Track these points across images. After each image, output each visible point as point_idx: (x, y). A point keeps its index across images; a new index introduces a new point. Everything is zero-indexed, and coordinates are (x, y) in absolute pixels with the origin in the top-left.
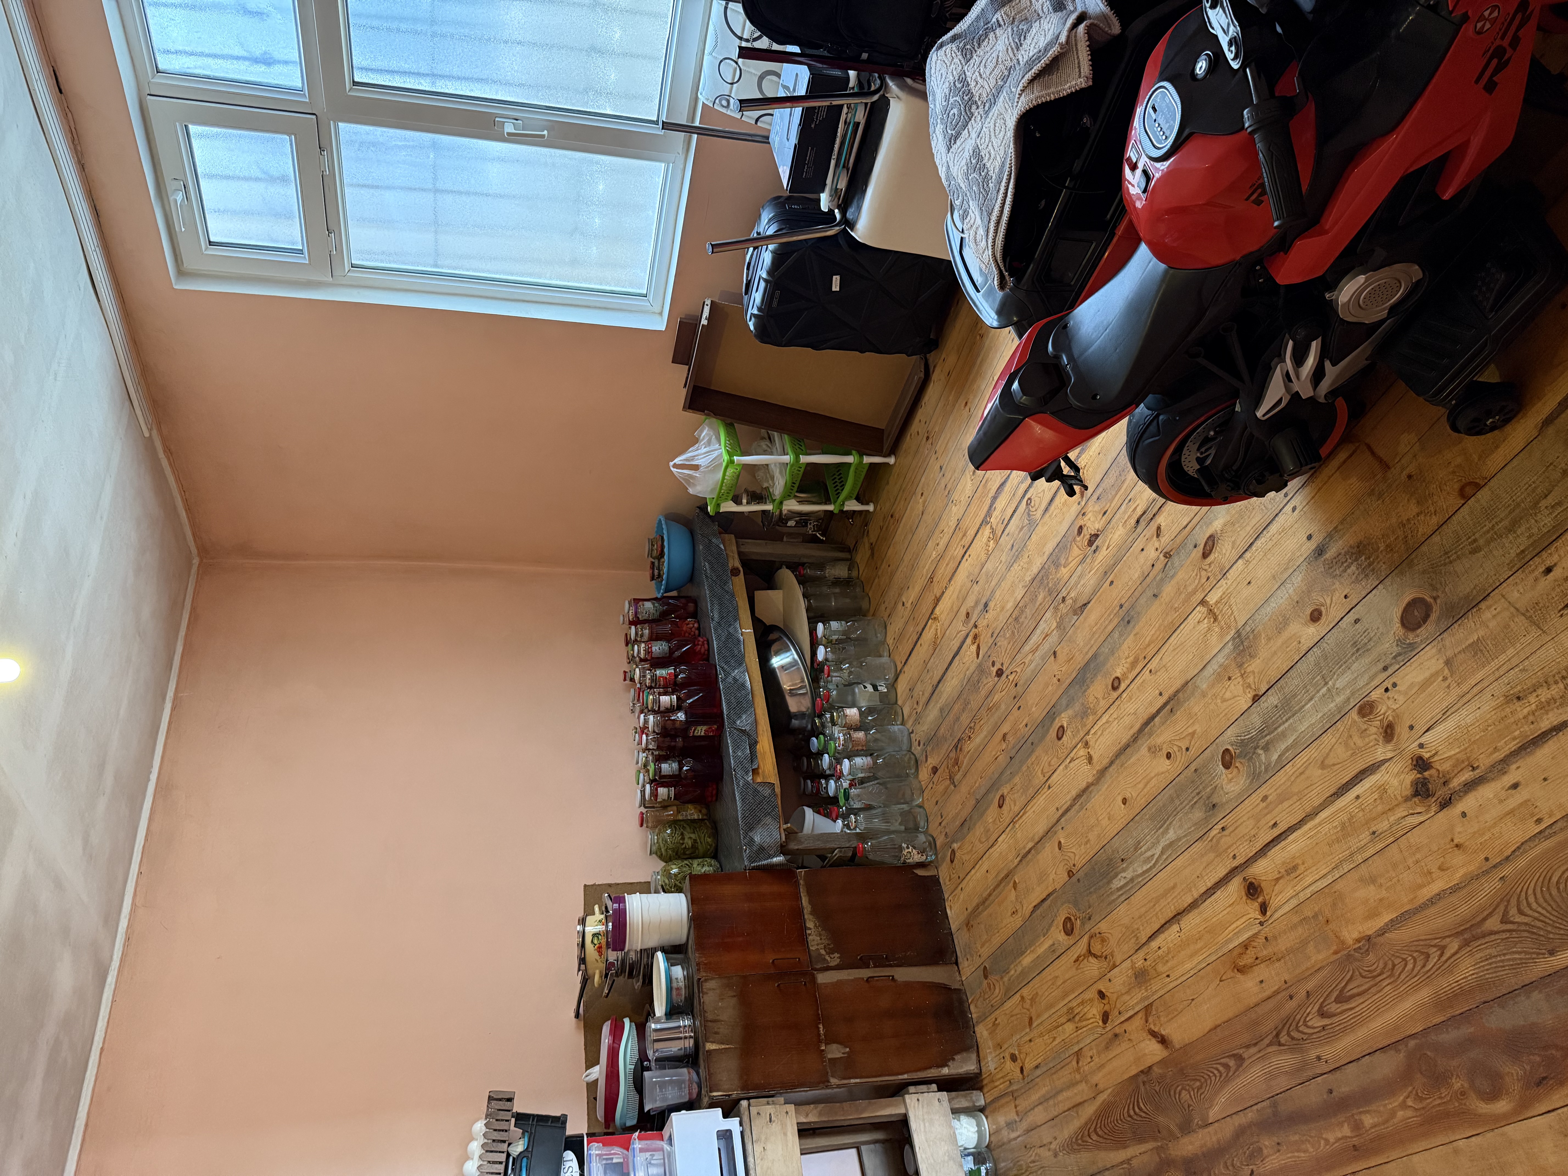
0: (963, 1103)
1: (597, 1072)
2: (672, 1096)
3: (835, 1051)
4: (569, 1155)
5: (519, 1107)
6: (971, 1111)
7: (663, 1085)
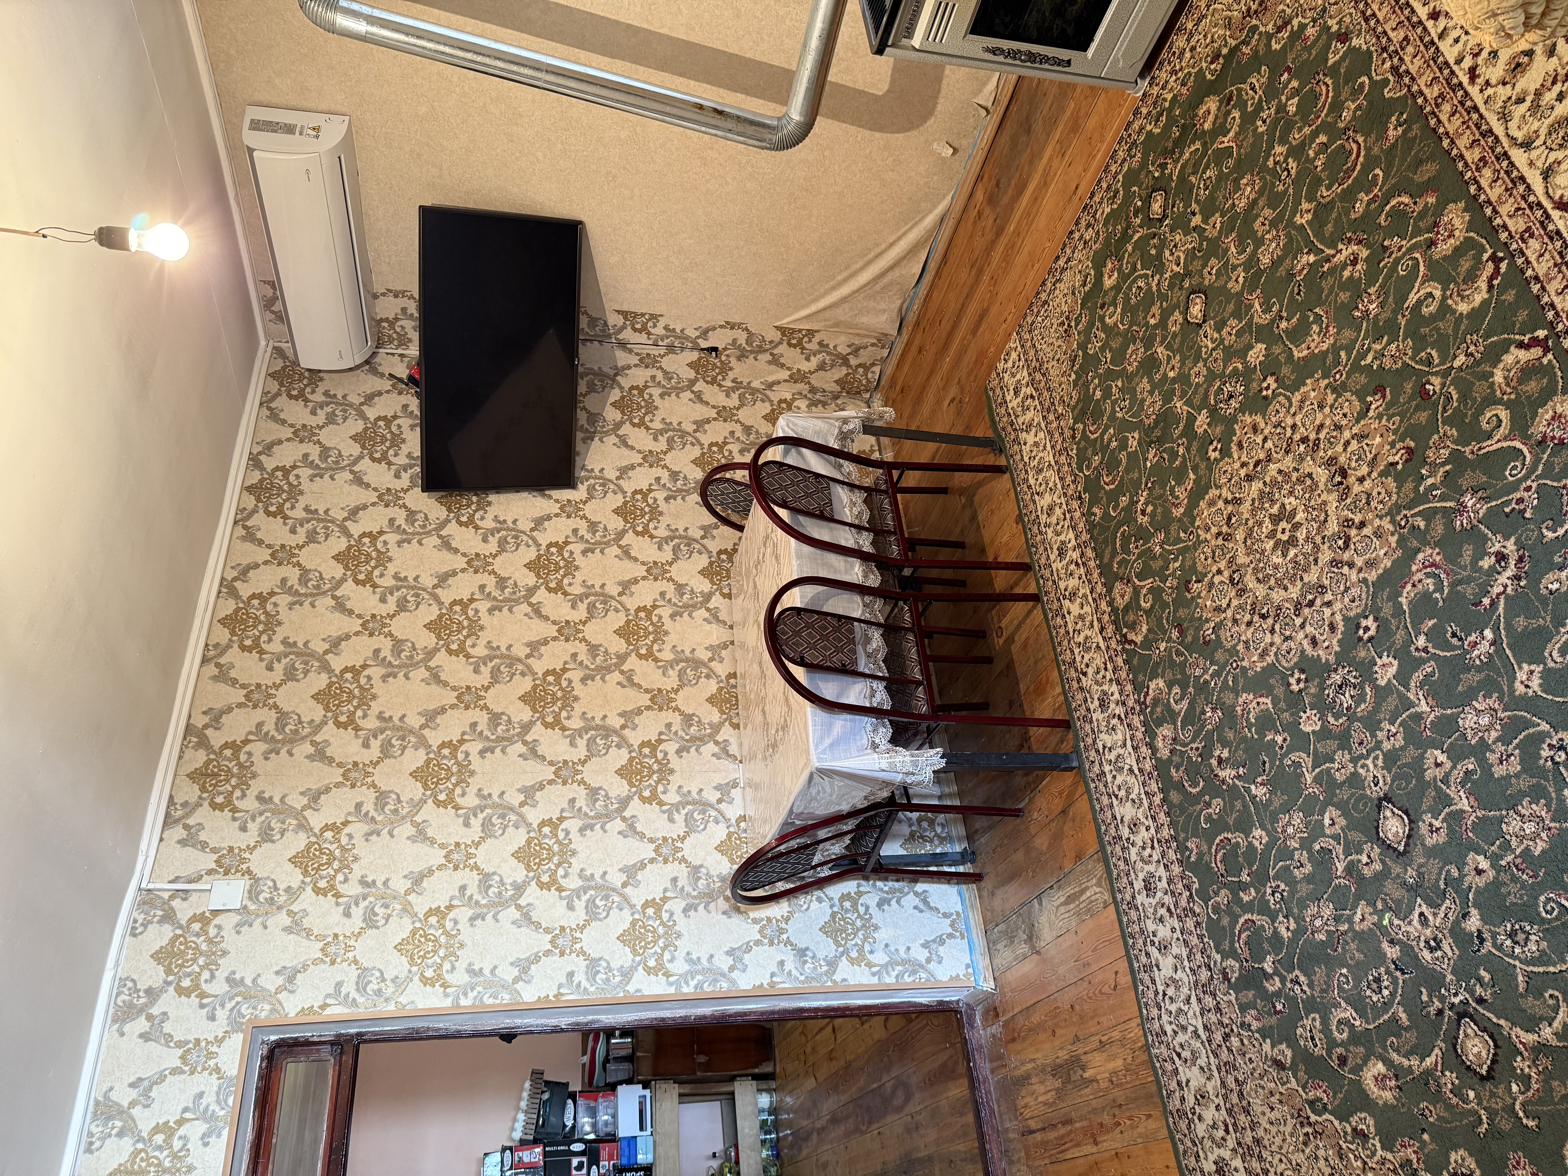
0: (765, 1087)
1: (586, 1059)
2: (621, 1076)
3: (702, 1059)
4: (570, 1101)
5: (546, 1077)
6: (768, 1091)
7: (616, 1071)
